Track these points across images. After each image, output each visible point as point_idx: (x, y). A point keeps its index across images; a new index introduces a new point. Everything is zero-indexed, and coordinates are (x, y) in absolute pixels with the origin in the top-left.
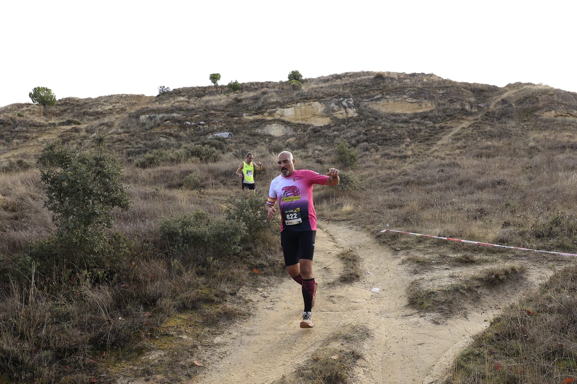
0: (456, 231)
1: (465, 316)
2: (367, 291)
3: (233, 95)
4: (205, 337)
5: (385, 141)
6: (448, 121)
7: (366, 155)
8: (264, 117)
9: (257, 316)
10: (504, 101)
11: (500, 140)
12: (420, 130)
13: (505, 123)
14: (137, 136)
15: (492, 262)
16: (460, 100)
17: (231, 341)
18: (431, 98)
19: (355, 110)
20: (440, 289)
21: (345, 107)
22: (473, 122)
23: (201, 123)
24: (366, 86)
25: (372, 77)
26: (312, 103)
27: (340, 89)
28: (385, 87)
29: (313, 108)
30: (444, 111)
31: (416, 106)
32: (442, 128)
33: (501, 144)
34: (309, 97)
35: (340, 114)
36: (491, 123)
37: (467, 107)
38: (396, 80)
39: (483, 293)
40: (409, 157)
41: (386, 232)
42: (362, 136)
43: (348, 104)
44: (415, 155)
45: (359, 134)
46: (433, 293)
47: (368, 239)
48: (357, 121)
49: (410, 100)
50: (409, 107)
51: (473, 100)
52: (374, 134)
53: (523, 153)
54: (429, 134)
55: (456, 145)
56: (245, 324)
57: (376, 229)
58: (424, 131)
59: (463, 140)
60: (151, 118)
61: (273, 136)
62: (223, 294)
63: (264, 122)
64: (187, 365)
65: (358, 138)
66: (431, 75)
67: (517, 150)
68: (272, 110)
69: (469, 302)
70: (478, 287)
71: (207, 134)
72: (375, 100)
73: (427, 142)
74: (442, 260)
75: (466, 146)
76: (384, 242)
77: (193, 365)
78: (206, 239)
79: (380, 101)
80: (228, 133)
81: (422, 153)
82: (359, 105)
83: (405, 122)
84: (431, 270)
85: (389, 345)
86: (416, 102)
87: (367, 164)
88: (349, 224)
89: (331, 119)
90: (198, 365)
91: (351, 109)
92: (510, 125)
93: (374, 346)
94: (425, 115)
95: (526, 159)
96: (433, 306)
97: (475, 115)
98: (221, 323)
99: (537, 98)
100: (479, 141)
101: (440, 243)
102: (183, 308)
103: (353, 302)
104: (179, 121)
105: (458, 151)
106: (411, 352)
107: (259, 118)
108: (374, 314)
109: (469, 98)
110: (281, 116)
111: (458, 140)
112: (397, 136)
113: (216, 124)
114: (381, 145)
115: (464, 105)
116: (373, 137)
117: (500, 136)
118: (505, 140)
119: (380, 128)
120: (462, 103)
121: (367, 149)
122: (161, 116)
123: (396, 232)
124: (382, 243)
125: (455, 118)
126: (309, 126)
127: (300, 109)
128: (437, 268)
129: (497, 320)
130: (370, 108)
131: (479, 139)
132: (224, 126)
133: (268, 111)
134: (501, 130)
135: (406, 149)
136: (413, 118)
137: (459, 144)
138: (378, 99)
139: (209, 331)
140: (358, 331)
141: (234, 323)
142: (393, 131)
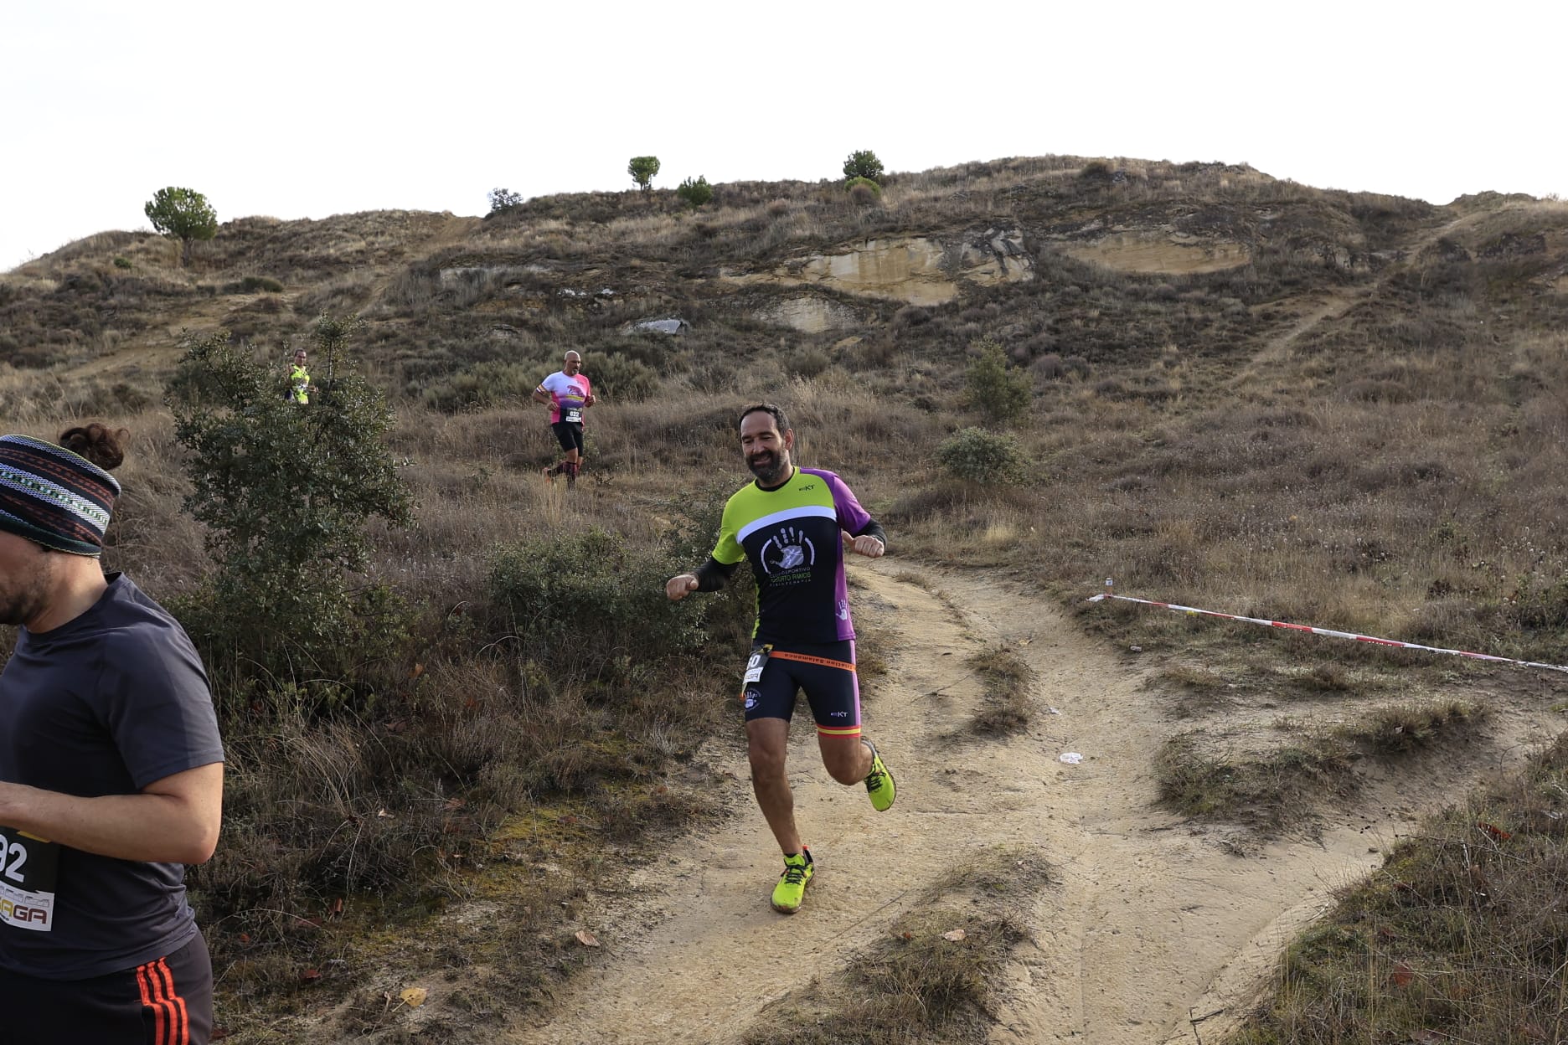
0: (1299, 602)
1: (1317, 836)
2: (1048, 762)
3: (692, 218)
4: (605, 869)
5: (1109, 350)
6: (1285, 297)
7: (1055, 388)
8: (776, 279)
9: (747, 818)
10: (1446, 245)
11: (1430, 353)
12: (1206, 323)
13: (1447, 306)
14: (432, 327)
15: (1396, 690)
16: (1322, 238)
17: (676, 883)
18: (1240, 234)
19: (1026, 263)
20: (1247, 759)
21: (999, 255)
22: (1355, 302)
23: (606, 291)
24: (1060, 197)
25: (1077, 171)
26: (908, 241)
27: (986, 206)
28: (1111, 200)
29: (911, 255)
30: (1276, 270)
31: (1197, 254)
32: (1267, 317)
33: (1433, 364)
34: (900, 224)
35: (986, 275)
36: (1408, 307)
37: (1342, 260)
38: (1143, 181)
39: (1369, 774)
40: (1175, 397)
41: (1105, 601)
42: (1044, 335)
43: (1008, 245)
44: (1190, 390)
45: (1037, 329)
46: (1229, 770)
47: (1054, 619)
48: (1033, 293)
49: (1180, 237)
50: (1178, 256)
51: (1357, 239)
52: (1077, 329)
53: (1493, 390)
54: (1233, 334)
55: (1305, 365)
56: (715, 838)
57: (1076, 591)
58: (1216, 325)
59: (1327, 352)
60: (469, 278)
61: (800, 331)
62: (655, 757)
63: (773, 295)
64: (558, 943)
65: (1032, 341)
66: (1242, 169)
67: (1480, 383)
68: (799, 259)
69: (1329, 797)
70: (1353, 758)
71: (620, 322)
72: (1083, 236)
73: (1225, 356)
74: (1257, 682)
75: (1334, 369)
76: (1097, 629)
77: (573, 943)
78: (612, 609)
79: (1097, 238)
80: (678, 322)
81: (1209, 385)
82: (1038, 250)
83: (1166, 298)
84: (1227, 708)
85: (1102, 909)
86: (1196, 245)
87: (1058, 413)
88: (1003, 577)
89: (961, 287)
90: (587, 942)
91: (1016, 260)
92: (1461, 312)
93: (1061, 910)
94: (1220, 279)
95: (1502, 408)
96: (1228, 807)
97: (1362, 281)
98: (651, 835)
99: (1541, 238)
100: (1371, 356)
101: (1251, 635)
102: (548, 791)
103: (1009, 789)
104: (545, 287)
105: (1310, 383)
106: (1162, 929)
107: (762, 281)
108: (1066, 824)
109: (1346, 234)
110: (824, 277)
111: (1313, 350)
112: (1141, 336)
113: (645, 295)
114: (1095, 361)
115: (1333, 254)
116: (1076, 339)
117: (1432, 342)
118: (1446, 354)
119: (1095, 313)
120: (1326, 249)
121: (1057, 373)
122: (496, 270)
123: (1132, 602)
124: (1092, 632)
125: (1305, 290)
126: (898, 305)
127: (876, 257)
128: (1242, 702)
129: (1406, 850)
130: (1067, 258)
131: (1370, 349)
132: (667, 302)
133: (788, 262)
134: (1436, 326)
135: (1164, 375)
136: (1186, 289)
137: (1313, 364)
138: (1092, 234)
139: (617, 854)
140: (1019, 867)
141: (683, 834)
142: (1131, 325)
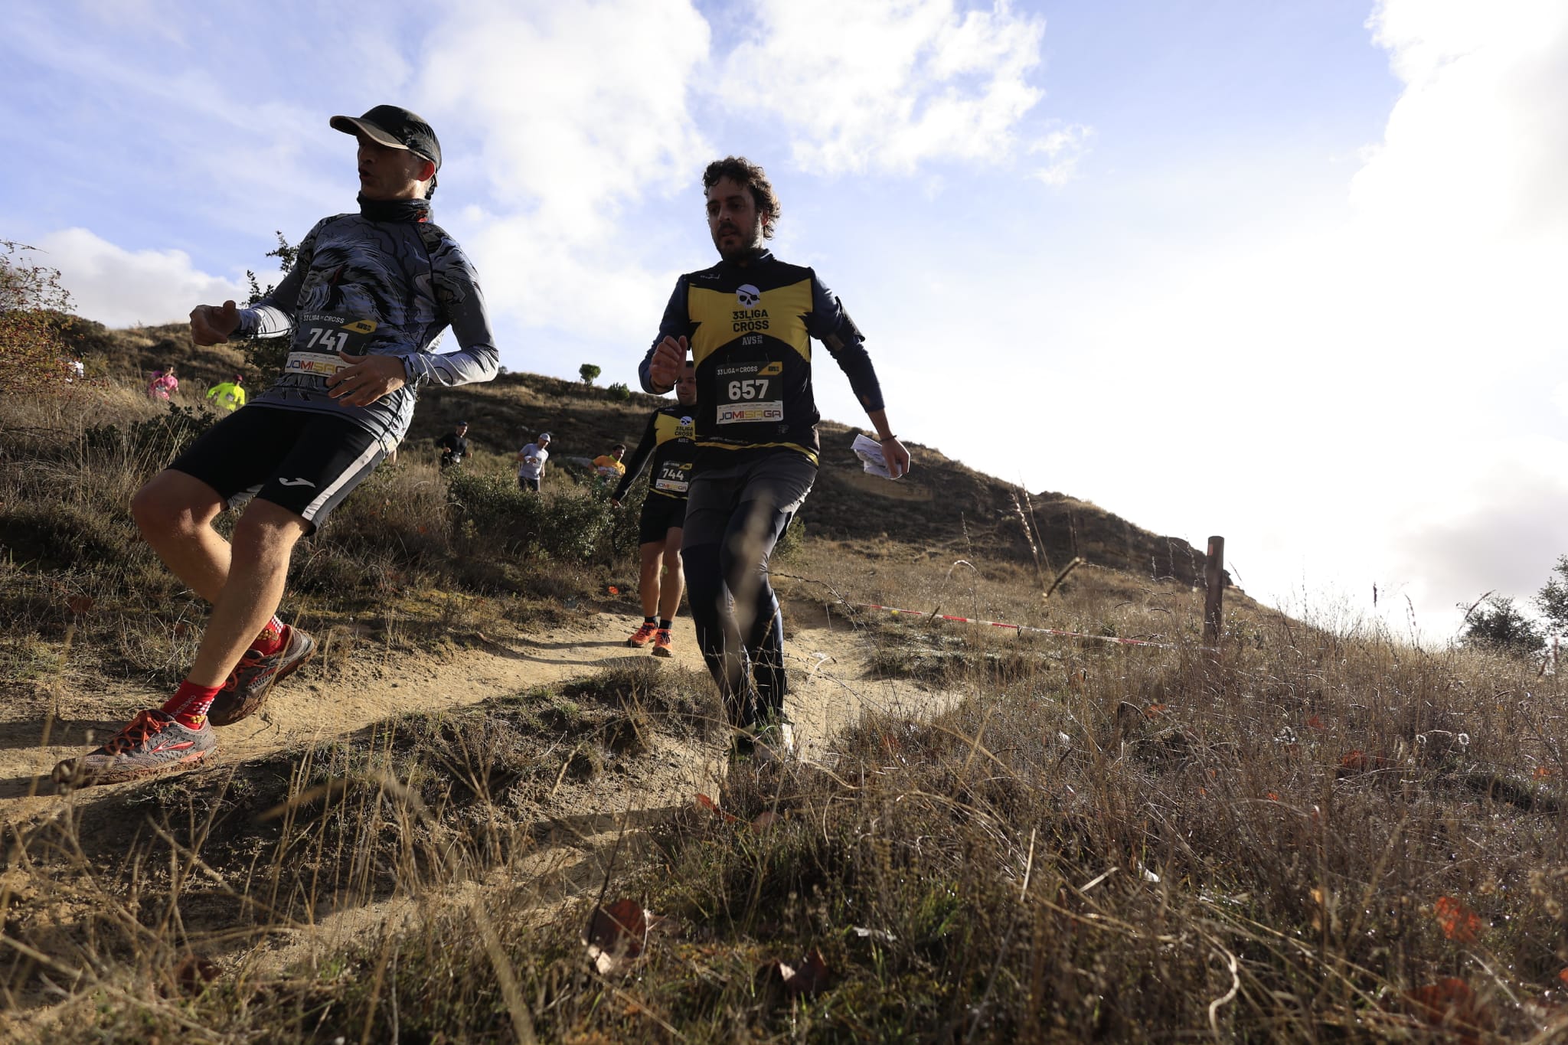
2: (805, 654)
3: (611, 405)
5: (849, 527)
6: (949, 522)
7: (815, 540)
11: (1022, 565)
16: (972, 496)
18: (929, 484)
20: (930, 655)
25: (845, 431)
30: (945, 506)
31: (907, 490)
32: (938, 529)
37: (980, 509)
40: (883, 558)
41: (843, 604)
44: (891, 555)
47: (811, 611)
50: (894, 488)
51: (990, 501)
58: (910, 528)
60: (459, 405)
66: (934, 451)
72: (844, 465)
73: (912, 544)
77: (474, 637)
78: (535, 511)
79: (851, 469)
81: (902, 555)
83: (884, 508)
84: (915, 646)
93: (814, 689)
94: (915, 505)
98: (538, 622)
104: (508, 420)
109: (984, 496)
112: (868, 524)
114: (840, 532)
115: (977, 505)
120: (973, 502)
122: (479, 405)
125: (960, 520)
128: (923, 646)
135: (878, 546)
136: (896, 506)
142: (863, 517)
